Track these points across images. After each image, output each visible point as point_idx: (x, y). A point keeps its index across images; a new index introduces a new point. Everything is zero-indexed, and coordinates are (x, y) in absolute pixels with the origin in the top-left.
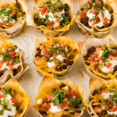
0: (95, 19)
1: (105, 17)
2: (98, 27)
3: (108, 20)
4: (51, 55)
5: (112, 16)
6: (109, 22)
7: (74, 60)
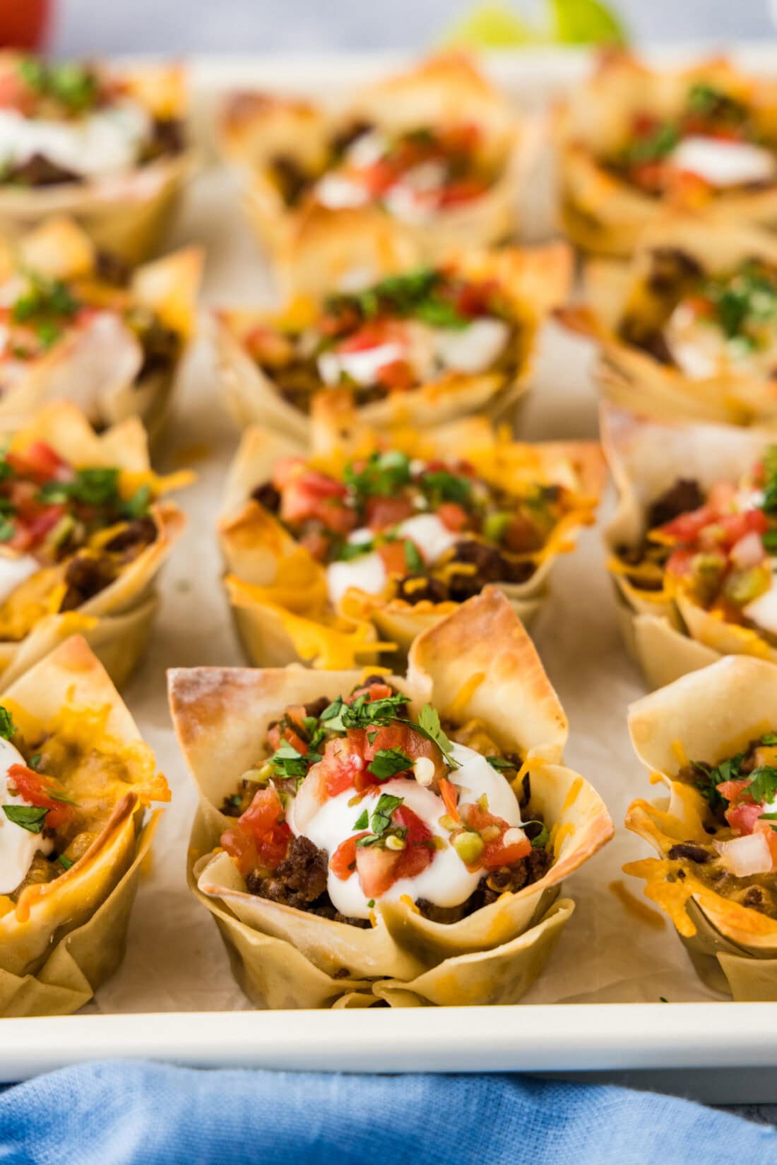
0: (387, 832)
1: (468, 799)
2: (425, 907)
3: (504, 826)
4: (363, 518)
5: (525, 797)
6: (515, 837)
7: (536, 557)
